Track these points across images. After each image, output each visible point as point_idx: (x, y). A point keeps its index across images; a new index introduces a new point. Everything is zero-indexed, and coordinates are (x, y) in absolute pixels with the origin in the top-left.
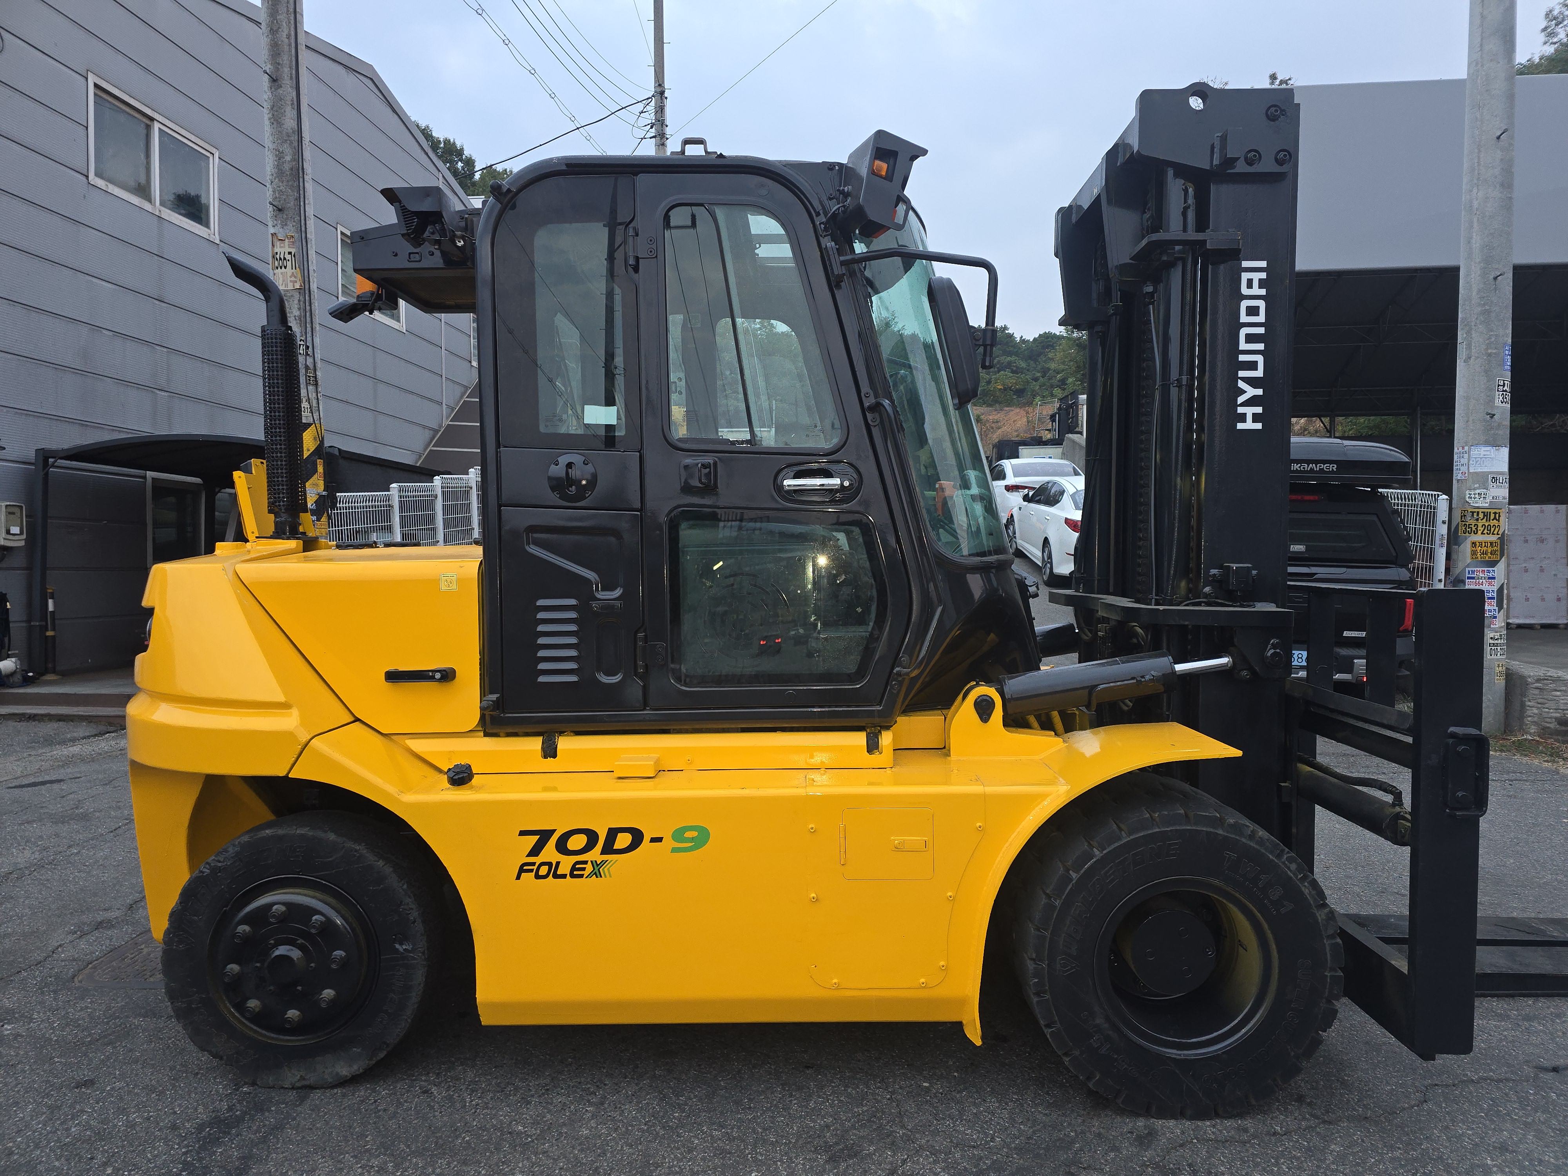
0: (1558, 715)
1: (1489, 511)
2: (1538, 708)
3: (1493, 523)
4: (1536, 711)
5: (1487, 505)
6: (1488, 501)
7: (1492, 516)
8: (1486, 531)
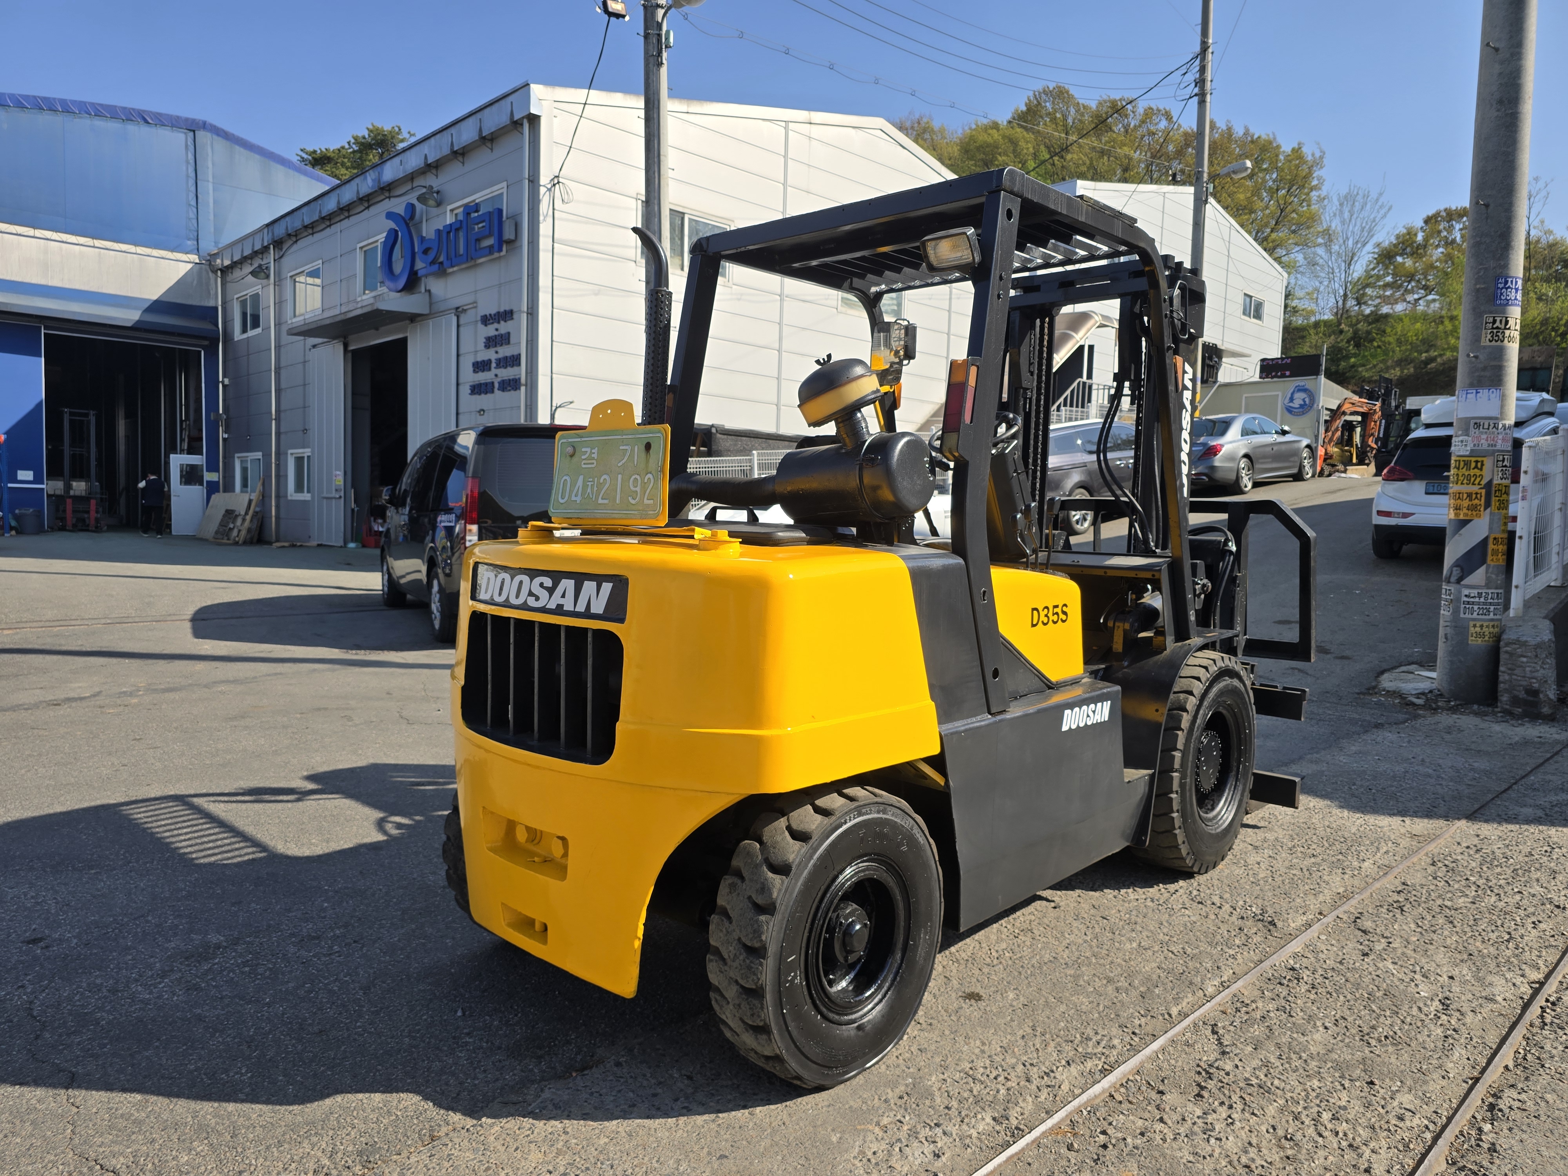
0: (1524, 683)
1: (1469, 459)
2: (1509, 674)
3: (1472, 472)
4: (1507, 677)
5: (1468, 453)
6: (1469, 448)
7: (1473, 465)
8: (1465, 481)
